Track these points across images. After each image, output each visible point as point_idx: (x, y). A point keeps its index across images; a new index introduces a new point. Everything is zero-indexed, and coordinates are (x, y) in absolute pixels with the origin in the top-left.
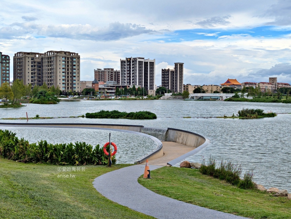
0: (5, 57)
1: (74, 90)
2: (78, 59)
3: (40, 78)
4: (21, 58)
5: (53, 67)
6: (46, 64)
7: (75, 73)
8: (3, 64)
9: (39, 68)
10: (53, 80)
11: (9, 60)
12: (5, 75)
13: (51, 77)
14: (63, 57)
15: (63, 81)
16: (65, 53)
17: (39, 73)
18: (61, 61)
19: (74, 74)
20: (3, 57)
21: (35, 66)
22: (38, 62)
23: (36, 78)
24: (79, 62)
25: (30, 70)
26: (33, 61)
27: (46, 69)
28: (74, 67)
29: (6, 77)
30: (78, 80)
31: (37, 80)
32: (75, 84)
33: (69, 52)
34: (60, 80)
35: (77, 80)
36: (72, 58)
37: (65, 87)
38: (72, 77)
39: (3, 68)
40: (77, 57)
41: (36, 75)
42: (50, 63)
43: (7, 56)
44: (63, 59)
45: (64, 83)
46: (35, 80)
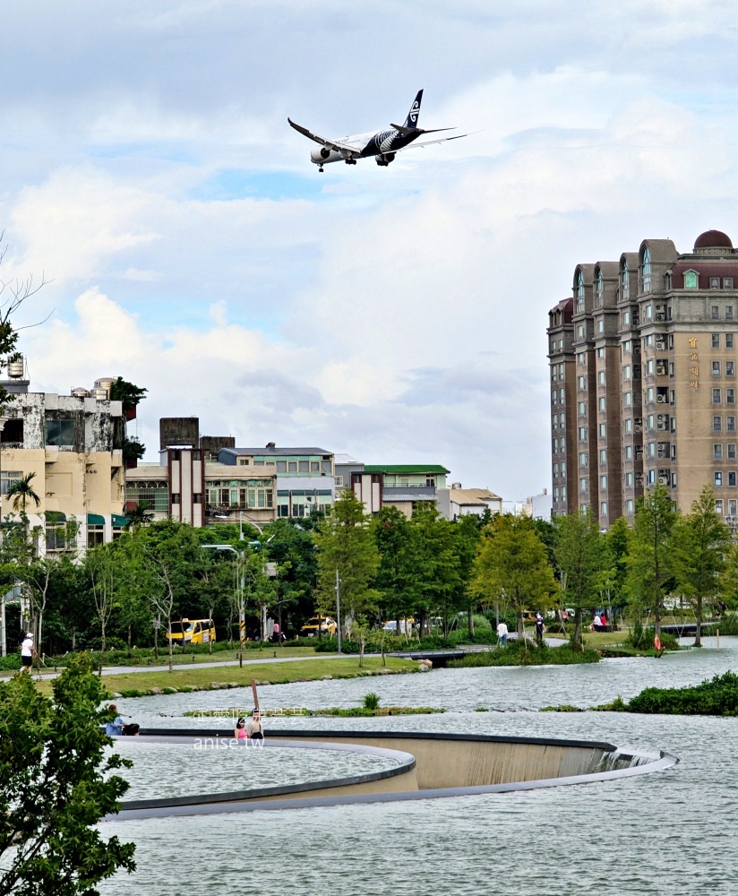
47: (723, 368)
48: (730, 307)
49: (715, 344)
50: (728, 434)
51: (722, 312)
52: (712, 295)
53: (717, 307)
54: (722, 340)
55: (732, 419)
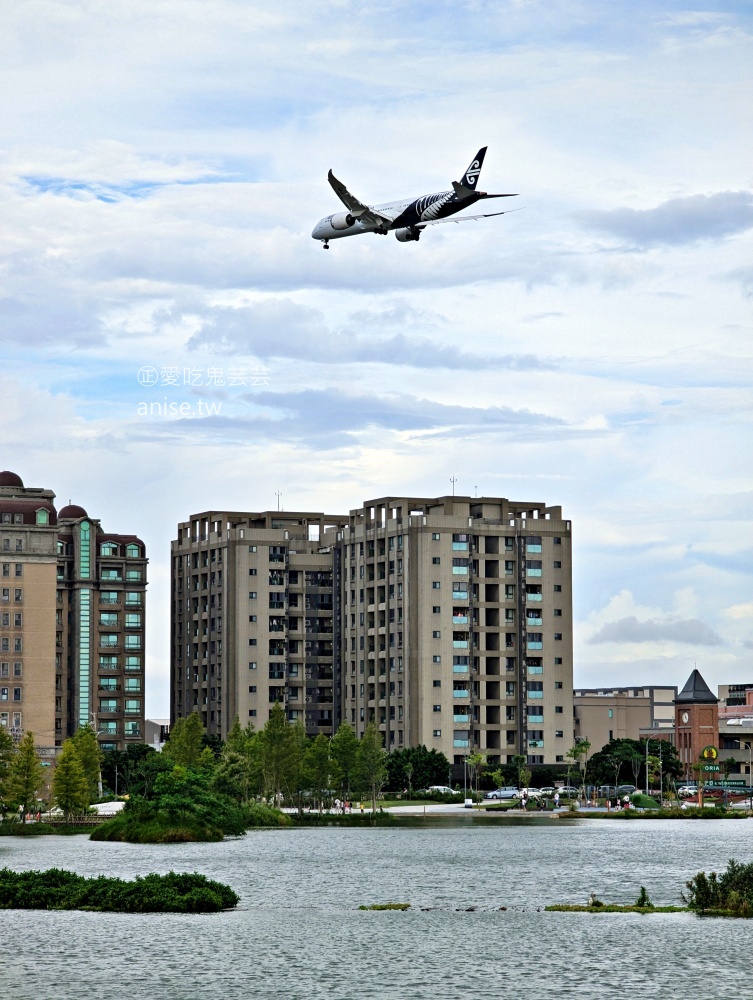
0: (114, 551)
1: (531, 751)
2: (558, 541)
3: (330, 676)
4: (213, 551)
5: (394, 605)
6: (361, 584)
7: (538, 637)
8: (104, 595)
9: (322, 613)
10: (397, 685)
11: (141, 563)
12: (114, 660)
13: (385, 665)
14: (456, 538)
15: (458, 693)
16: (476, 506)
17: (322, 643)
18: (446, 561)
19: (531, 645)
20: (106, 551)
21: (293, 599)
22: (315, 574)
23: (301, 676)
24: (563, 565)
25: (263, 622)
26: (281, 566)
27: (358, 618)
28: (531, 597)
29: (122, 673)
30: (560, 685)
31: (309, 692)
32: (538, 710)
33: (501, 503)
34: (436, 684)
35: (549, 686)
36: (517, 540)
37: (474, 735)
38: (521, 661)
39: (105, 617)
40: (548, 534)
41: (301, 653)
42: (382, 576)
43: (133, 540)
44: (457, 547)
45: (467, 702)
46: (294, 690)
47: (12, 595)
48: (20, 541)
49: (6, 573)
50: (15, 654)
51: (13, 545)
52: (5, 529)
53: (8, 540)
54: (12, 569)
55: (19, 640)
